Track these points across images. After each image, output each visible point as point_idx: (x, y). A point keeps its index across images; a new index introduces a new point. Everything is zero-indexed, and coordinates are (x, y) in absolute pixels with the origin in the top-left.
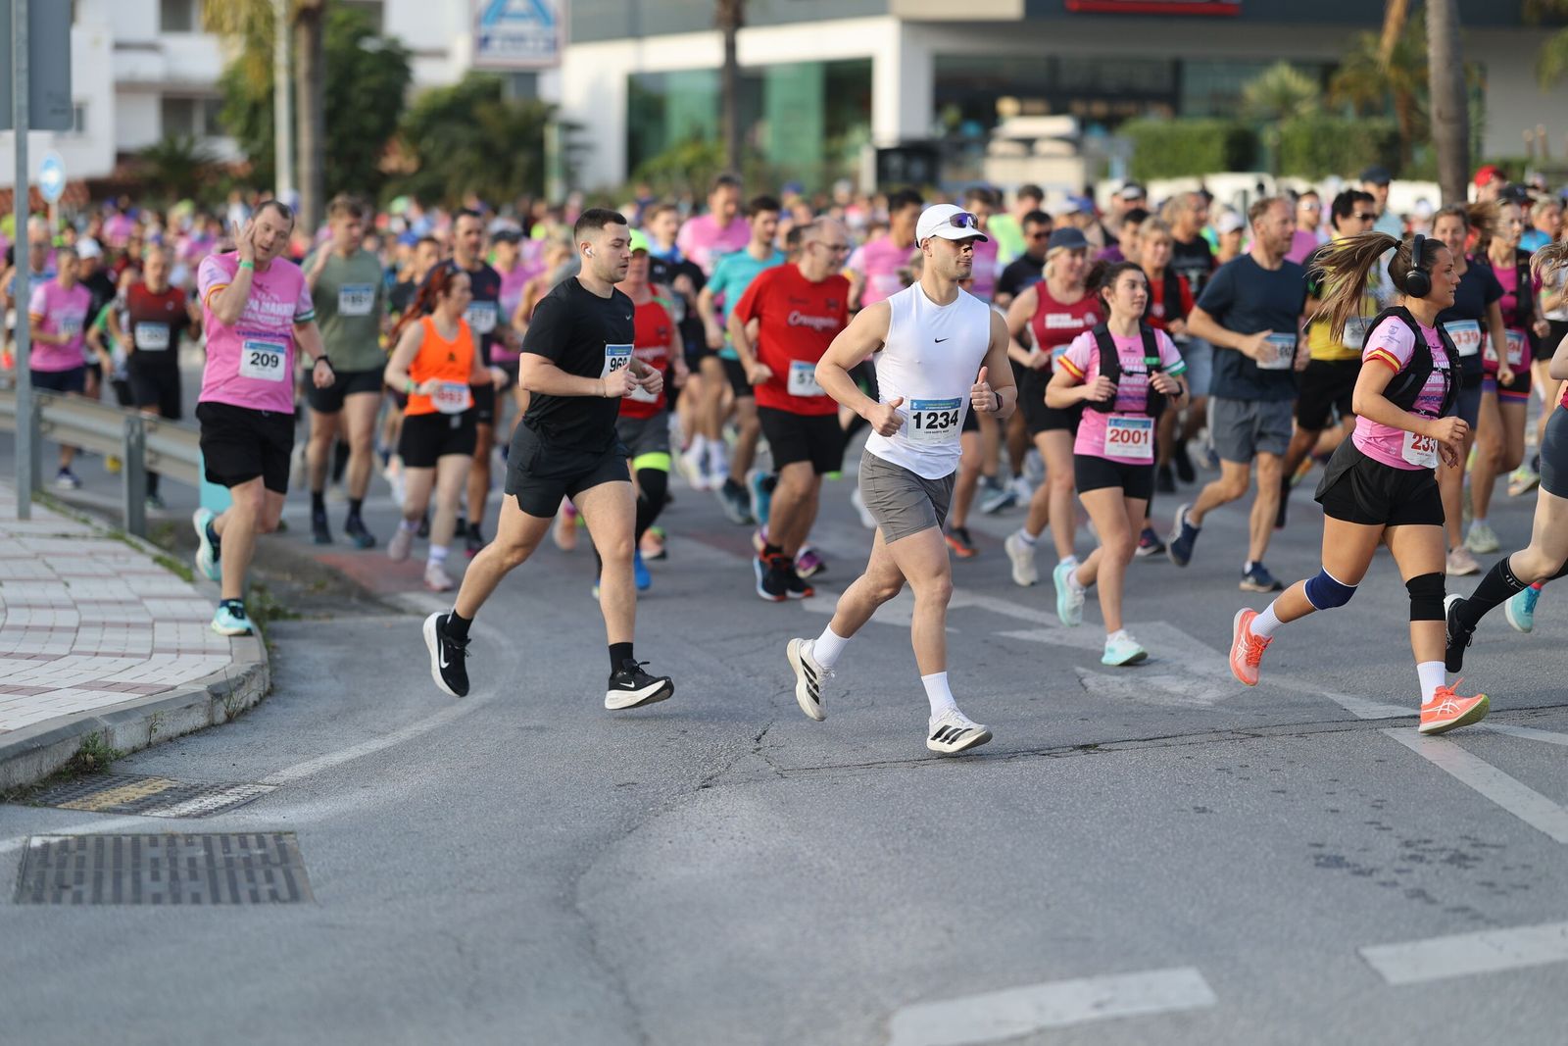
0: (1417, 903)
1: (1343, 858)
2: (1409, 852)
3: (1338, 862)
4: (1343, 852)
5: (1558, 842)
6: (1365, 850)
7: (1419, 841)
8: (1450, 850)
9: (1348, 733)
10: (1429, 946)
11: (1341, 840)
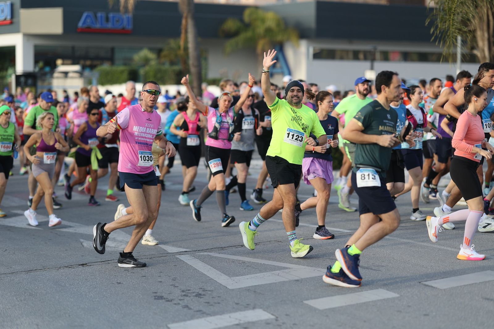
0: (185, 309)
1: (163, 296)
2: (183, 294)
3: (161, 298)
4: (163, 295)
5: (229, 289)
6: (170, 294)
7: (187, 290)
8: (196, 292)
9: (166, 257)
10: (189, 322)
11: (162, 291)
